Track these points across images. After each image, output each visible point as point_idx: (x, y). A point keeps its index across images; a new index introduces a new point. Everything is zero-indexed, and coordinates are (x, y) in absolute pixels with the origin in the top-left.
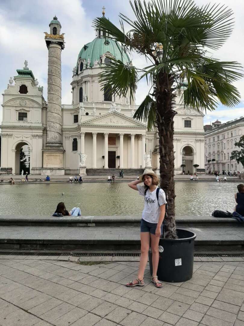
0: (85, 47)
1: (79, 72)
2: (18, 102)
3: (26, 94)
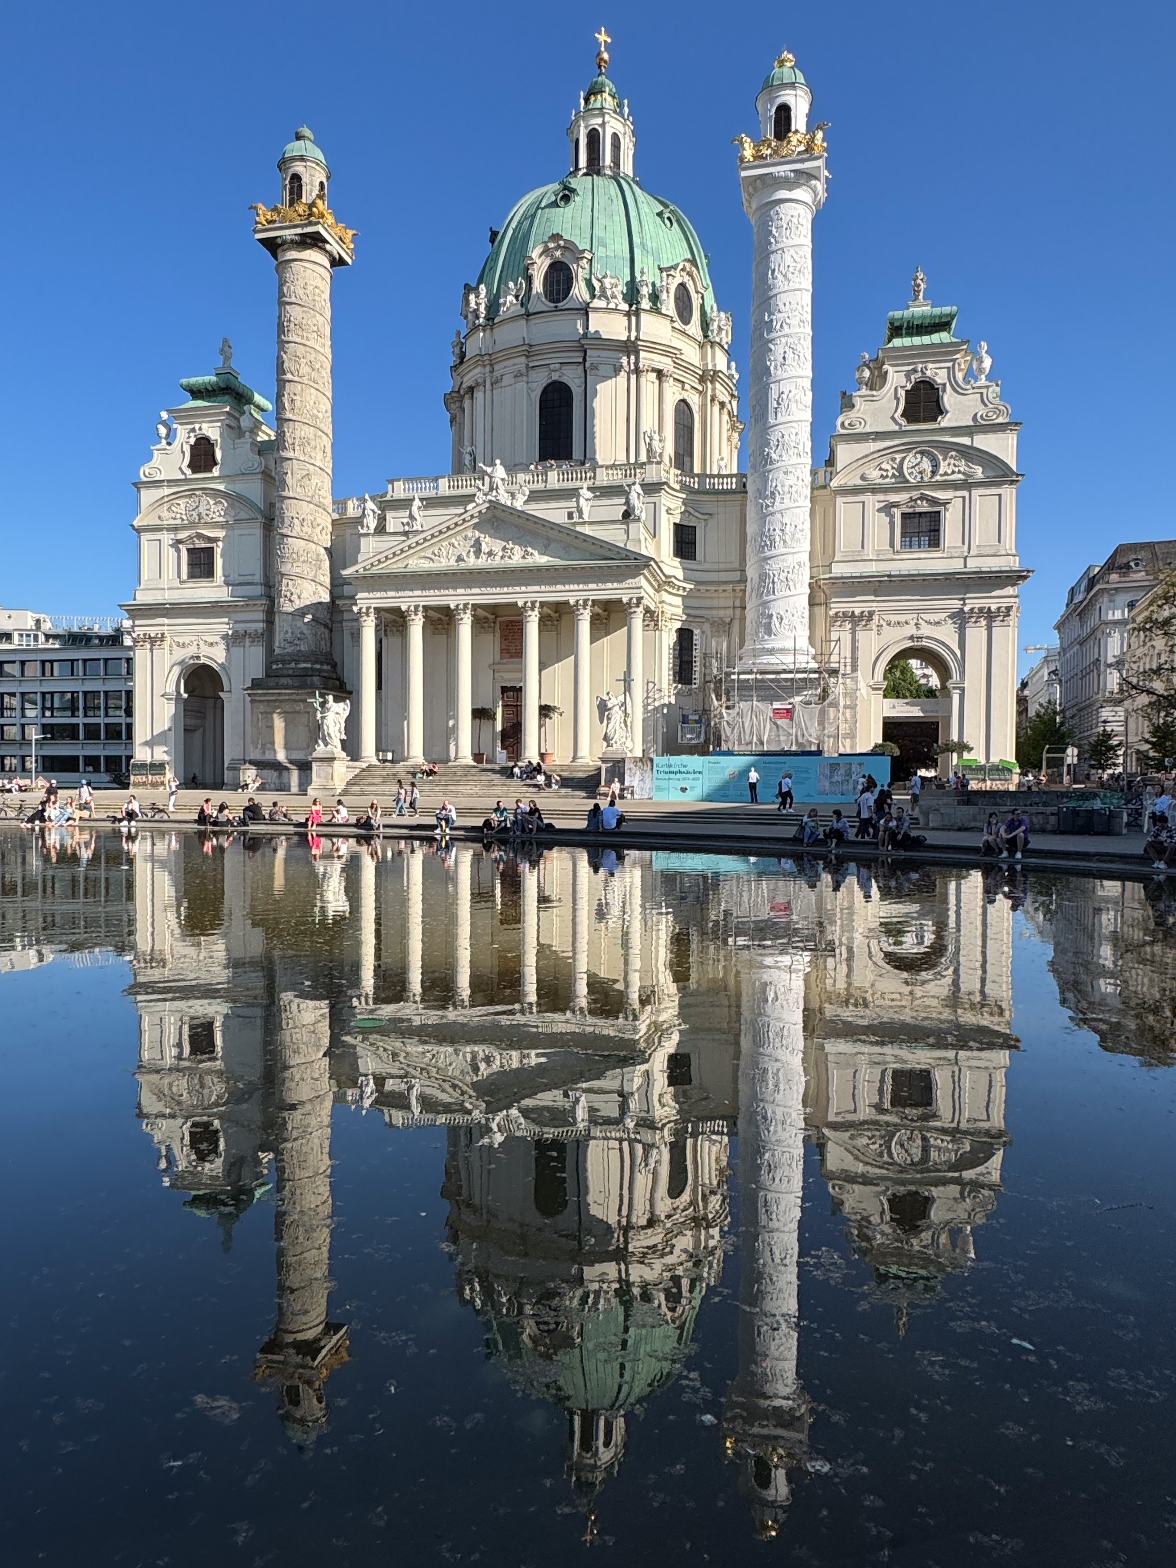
2: (182, 508)
3: (211, 471)
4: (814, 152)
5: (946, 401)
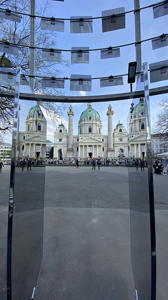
0: (83, 113)
1: (80, 122)
2: (59, 135)
3: (62, 132)
4: (113, 112)
5: (122, 130)
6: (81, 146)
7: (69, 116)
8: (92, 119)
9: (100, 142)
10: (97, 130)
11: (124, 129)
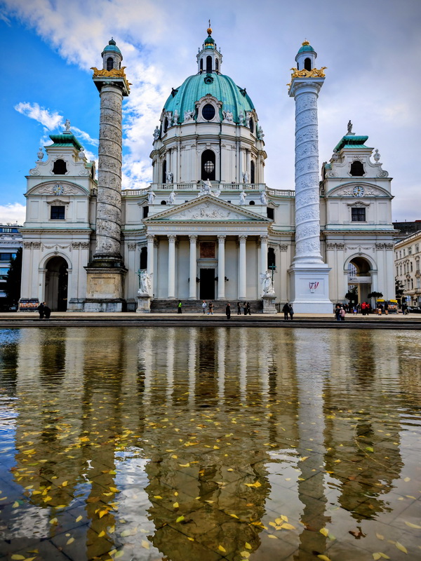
0: (174, 92)
1: (163, 134)
2: (50, 189)
3: (64, 174)
4: (321, 77)
5: (366, 168)
6: (161, 240)
7: (103, 89)
8: (217, 115)
9: (254, 220)
10: (243, 170)
11: (372, 160)
